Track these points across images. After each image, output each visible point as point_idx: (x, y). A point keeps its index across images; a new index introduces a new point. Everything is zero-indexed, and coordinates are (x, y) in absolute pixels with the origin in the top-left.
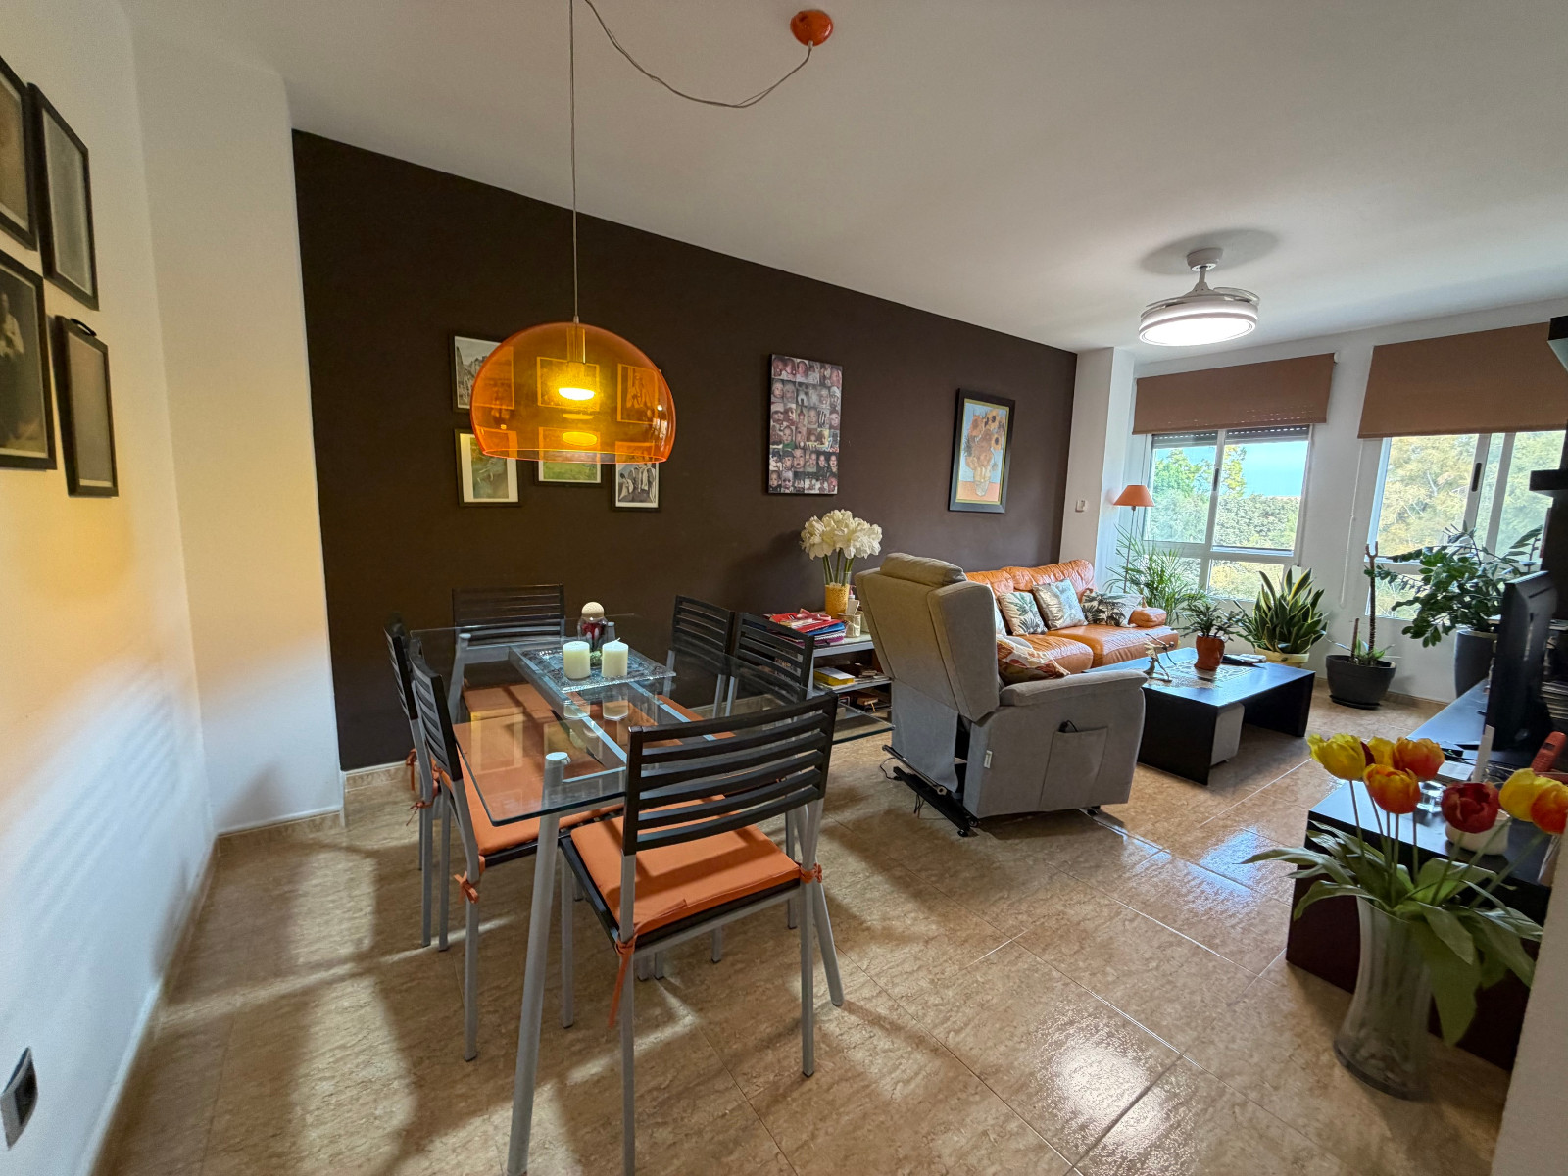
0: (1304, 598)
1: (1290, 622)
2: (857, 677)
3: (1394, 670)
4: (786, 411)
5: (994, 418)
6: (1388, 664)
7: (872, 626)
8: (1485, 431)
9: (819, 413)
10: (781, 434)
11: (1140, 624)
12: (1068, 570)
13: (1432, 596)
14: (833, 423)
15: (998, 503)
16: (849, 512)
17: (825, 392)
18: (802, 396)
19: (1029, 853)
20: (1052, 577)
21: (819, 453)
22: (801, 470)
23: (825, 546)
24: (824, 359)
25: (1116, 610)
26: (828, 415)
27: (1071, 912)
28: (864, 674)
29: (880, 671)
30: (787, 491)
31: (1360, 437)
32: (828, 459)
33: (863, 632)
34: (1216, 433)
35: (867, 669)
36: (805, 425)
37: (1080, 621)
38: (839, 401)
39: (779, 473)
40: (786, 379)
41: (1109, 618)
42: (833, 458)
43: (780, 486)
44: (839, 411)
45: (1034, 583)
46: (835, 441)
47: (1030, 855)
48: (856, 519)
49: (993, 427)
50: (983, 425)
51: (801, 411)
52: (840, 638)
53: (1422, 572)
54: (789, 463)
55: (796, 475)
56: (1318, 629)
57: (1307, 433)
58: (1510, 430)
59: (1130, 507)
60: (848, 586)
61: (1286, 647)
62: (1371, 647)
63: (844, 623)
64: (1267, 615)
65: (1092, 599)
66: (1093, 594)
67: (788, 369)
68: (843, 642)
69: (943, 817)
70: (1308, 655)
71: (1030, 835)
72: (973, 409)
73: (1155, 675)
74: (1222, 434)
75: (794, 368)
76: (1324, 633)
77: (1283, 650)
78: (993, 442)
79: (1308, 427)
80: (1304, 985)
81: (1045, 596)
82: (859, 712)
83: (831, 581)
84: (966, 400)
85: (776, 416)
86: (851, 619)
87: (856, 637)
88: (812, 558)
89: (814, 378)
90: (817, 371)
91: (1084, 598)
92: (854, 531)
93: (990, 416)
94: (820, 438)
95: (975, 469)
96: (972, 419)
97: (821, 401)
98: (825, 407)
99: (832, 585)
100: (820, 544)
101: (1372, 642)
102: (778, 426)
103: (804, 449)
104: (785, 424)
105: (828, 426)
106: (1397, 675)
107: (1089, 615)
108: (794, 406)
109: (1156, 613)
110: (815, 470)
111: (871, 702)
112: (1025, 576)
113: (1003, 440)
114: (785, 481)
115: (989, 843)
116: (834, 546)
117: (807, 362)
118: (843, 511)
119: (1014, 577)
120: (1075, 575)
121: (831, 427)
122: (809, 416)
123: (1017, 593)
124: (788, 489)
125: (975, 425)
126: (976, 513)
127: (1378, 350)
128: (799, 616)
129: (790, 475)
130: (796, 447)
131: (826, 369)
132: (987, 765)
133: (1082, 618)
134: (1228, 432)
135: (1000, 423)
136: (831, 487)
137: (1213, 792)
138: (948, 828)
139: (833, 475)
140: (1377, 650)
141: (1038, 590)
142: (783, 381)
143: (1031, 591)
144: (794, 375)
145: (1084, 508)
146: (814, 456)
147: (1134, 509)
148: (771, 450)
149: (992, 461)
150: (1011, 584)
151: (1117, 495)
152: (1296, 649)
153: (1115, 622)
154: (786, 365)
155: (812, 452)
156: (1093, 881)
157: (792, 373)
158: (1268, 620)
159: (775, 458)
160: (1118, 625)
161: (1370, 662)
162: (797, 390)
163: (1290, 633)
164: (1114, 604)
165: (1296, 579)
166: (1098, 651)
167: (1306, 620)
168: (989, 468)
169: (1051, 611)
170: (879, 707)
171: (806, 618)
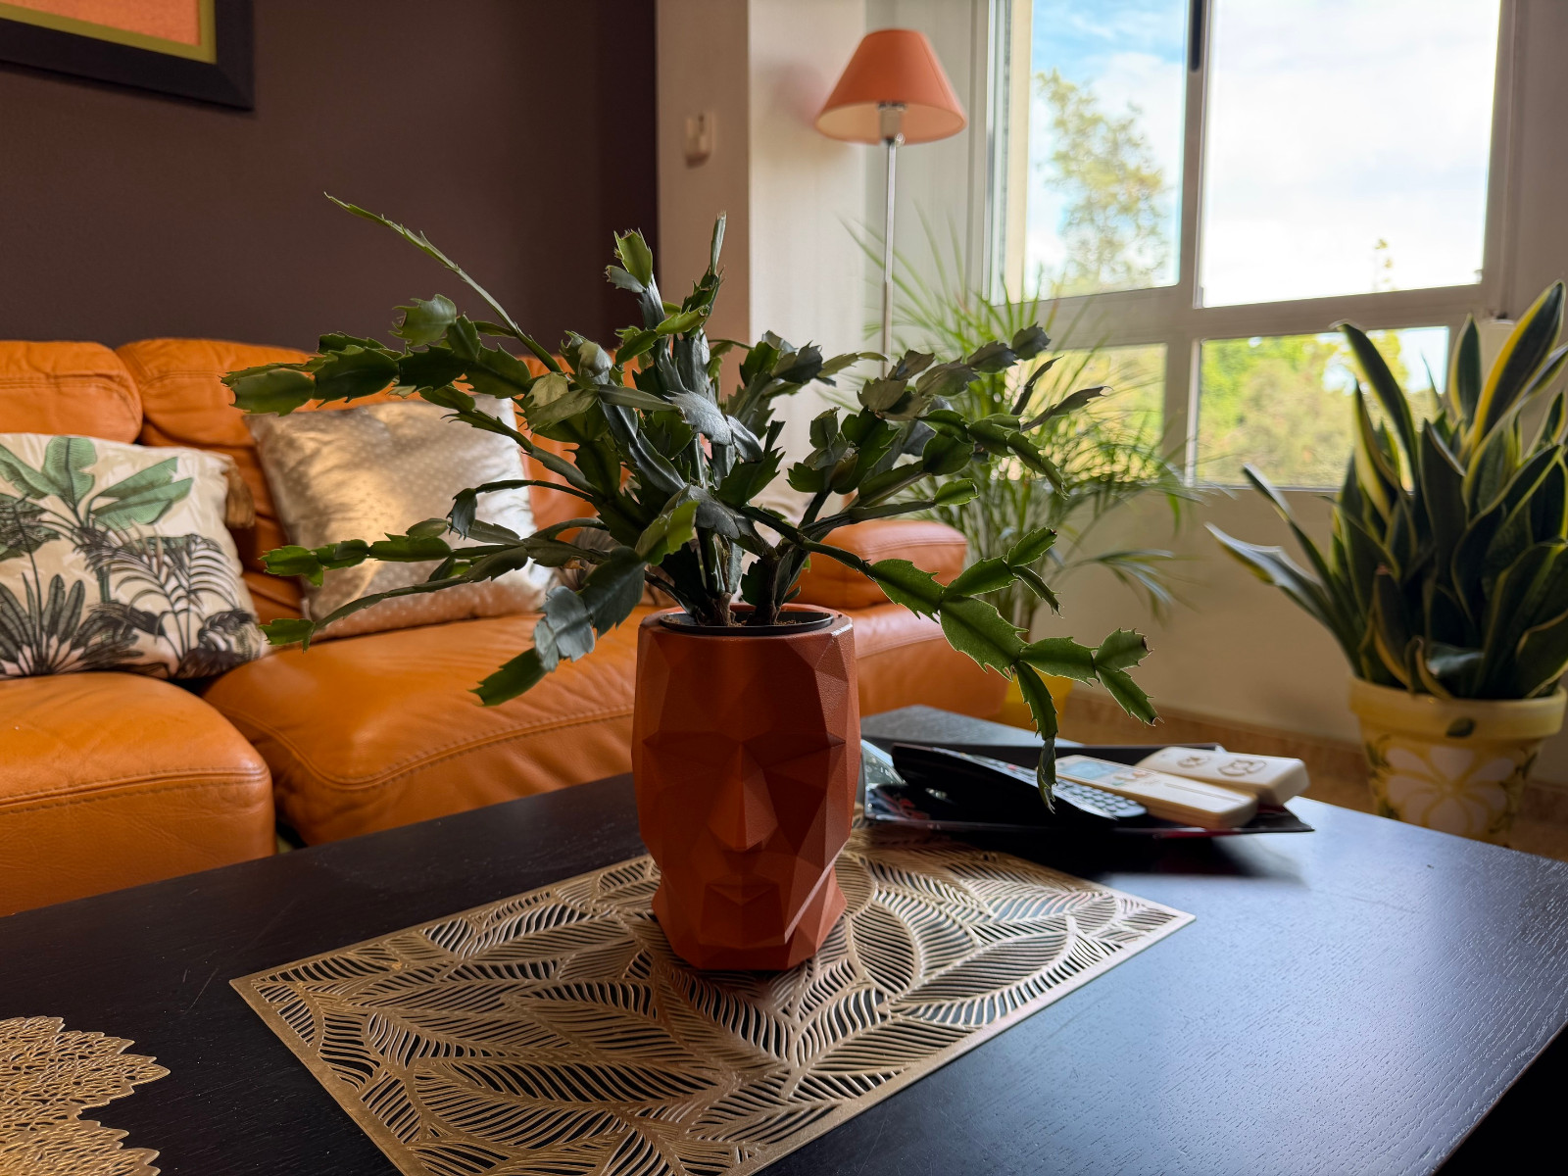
64: (1381, 526)
158: (1387, 549)
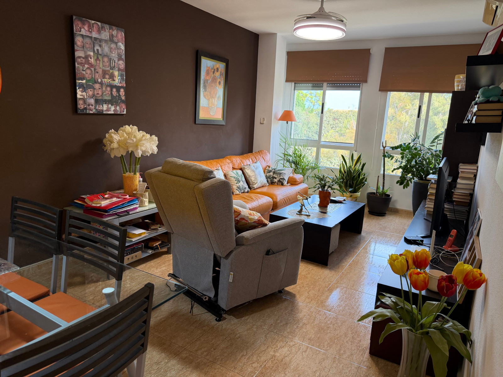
0: (359, 167)
1: (353, 178)
2: (147, 230)
3: (391, 198)
4: (87, 57)
5: (218, 69)
6: (389, 196)
7: (156, 198)
8: (423, 91)
9: (110, 60)
10: (84, 72)
11: (292, 183)
12: (258, 156)
13: (406, 166)
14: (120, 67)
15: (222, 119)
16: (135, 127)
17: (113, 46)
18: (97, 47)
19: (254, 323)
20: (251, 160)
21: (112, 87)
22: (100, 98)
23: (121, 150)
24: (112, 22)
25: (281, 177)
26: (116, 62)
27: (277, 354)
28: (152, 228)
29: (162, 224)
30: (91, 112)
31: (379, 91)
32: (118, 91)
33: (150, 202)
34: (323, 84)
35: (153, 224)
36: (100, 67)
37: (265, 184)
38: (124, 52)
39: (84, 100)
40: (84, 34)
41: (278, 181)
42: (122, 90)
43: (86, 109)
44: (124, 59)
45: (242, 165)
46: (122, 79)
47: (254, 325)
48: (141, 132)
49: (217, 74)
50: (212, 73)
51: (98, 58)
52: (136, 208)
53: (401, 154)
54: (91, 93)
55: (97, 101)
56: (364, 181)
57: (359, 87)
58: (431, 92)
59: (286, 122)
60: (138, 174)
61: (352, 190)
62: (383, 188)
63: (138, 198)
65: (270, 172)
66: (270, 169)
67: (86, 27)
68: (138, 210)
69: (206, 311)
70: (360, 193)
71: (253, 312)
72: (206, 63)
73: (303, 213)
74: (325, 84)
75: (90, 27)
76: (366, 183)
77: (351, 192)
78: (218, 83)
79: (360, 84)
80: (377, 364)
81: (248, 171)
82: (150, 252)
83: (127, 172)
84: (202, 57)
85: (79, 60)
86: (142, 195)
87: (146, 206)
88: (112, 156)
89: (105, 35)
90: (107, 31)
91: (266, 171)
92: (141, 140)
93: (215, 68)
94: (112, 77)
95: (209, 100)
96: (206, 69)
97: (111, 52)
98: (114, 55)
99: (127, 174)
100: (118, 148)
101: (383, 186)
102: (81, 67)
103: (101, 83)
104: (86, 66)
105: (117, 69)
106: (392, 200)
107: (269, 180)
108: (92, 54)
109: (299, 177)
110: (109, 98)
111: (157, 244)
112: (237, 160)
113: (222, 83)
114: (89, 105)
115: (232, 322)
116: (127, 149)
117: (99, 24)
118: (131, 126)
119: (232, 162)
120: (261, 159)
121: (119, 70)
122: (103, 62)
123: (235, 171)
124: (92, 110)
125: (208, 73)
126: (209, 125)
127: (387, 49)
128: (106, 196)
129: (92, 101)
130: (96, 82)
131: (113, 30)
132: (231, 281)
133: (266, 182)
134: (328, 84)
135: (221, 72)
136: (121, 109)
137: (330, 269)
138: (209, 317)
139: (122, 101)
140: (385, 189)
141: (244, 168)
142: (82, 36)
143: (241, 169)
144: (91, 32)
145: (265, 122)
146: (109, 89)
147: (287, 123)
148: (77, 84)
149: (218, 95)
150: (231, 166)
151: (280, 115)
152: (355, 191)
153: (281, 183)
154: (84, 24)
155: (107, 86)
156: (285, 332)
157: (89, 31)
158: (344, 178)
159: (81, 89)
160: (282, 184)
161: (383, 194)
162: (94, 43)
163: (353, 183)
164: (280, 173)
165: (355, 158)
166: (275, 200)
167: (359, 177)
168: (216, 99)
169: (251, 179)
170: (162, 246)
171: (111, 198)
